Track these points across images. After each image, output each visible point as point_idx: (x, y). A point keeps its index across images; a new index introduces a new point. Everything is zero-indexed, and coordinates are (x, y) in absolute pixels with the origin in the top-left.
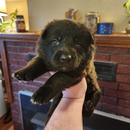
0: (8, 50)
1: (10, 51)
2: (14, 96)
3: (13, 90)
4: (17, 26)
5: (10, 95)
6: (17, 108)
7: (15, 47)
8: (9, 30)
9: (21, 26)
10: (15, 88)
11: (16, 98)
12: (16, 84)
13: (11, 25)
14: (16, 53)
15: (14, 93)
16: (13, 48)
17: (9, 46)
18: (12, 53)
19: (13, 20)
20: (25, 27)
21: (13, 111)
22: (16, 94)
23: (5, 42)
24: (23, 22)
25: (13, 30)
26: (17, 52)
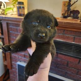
0: (10, 30)
1: (11, 31)
2: (13, 65)
3: (12, 60)
4: (18, 11)
5: (10, 64)
6: (15, 73)
7: (16, 28)
8: (10, 14)
9: (22, 11)
10: (14, 59)
11: (14, 66)
12: (15, 56)
13: (13, 10)
14: (16, 33)
15: (13, 62)
16: (14, 29)
17: (10, 27)
18: (13, 32)
19: (14, 6)
20: (24, 12)
21: (11, 75)
22: (14, 64)
23: (7, 24)
24: (23, 8)
25: (13, 13)
26: (18, 32)
